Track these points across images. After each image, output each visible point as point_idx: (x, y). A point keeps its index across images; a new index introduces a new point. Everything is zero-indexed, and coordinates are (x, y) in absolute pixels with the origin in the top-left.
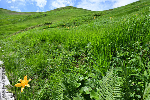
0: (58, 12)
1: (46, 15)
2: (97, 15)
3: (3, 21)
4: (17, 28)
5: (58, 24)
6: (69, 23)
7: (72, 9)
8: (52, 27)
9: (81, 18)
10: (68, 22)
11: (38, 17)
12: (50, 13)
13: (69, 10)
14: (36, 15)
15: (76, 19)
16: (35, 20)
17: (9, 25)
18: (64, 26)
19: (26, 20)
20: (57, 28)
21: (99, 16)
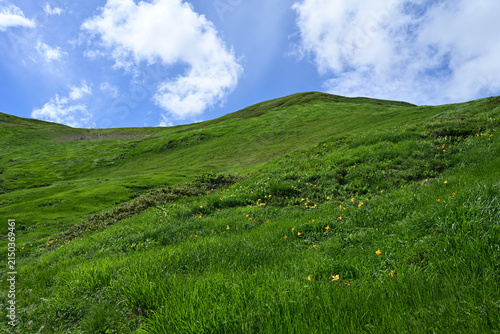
0: (256, 119)
1: (204, 137)
2: (452, 133)
3: (33, 169)
4: (84, 200)
5: (263, 184)
6: (313, 179)
7: (319, 105)
8: (232, 204)
9: (370, 149)
10: (308, 174)
11: (171, 146)
12: (221, 126)
13: (306, 109)
14: (163, 140)
15: (349, 155)
16: (156, 161)
17: (53, 186)
18: (289, 193)
19: (121, 160)
20: (260, 205)
21: (465, 134)
